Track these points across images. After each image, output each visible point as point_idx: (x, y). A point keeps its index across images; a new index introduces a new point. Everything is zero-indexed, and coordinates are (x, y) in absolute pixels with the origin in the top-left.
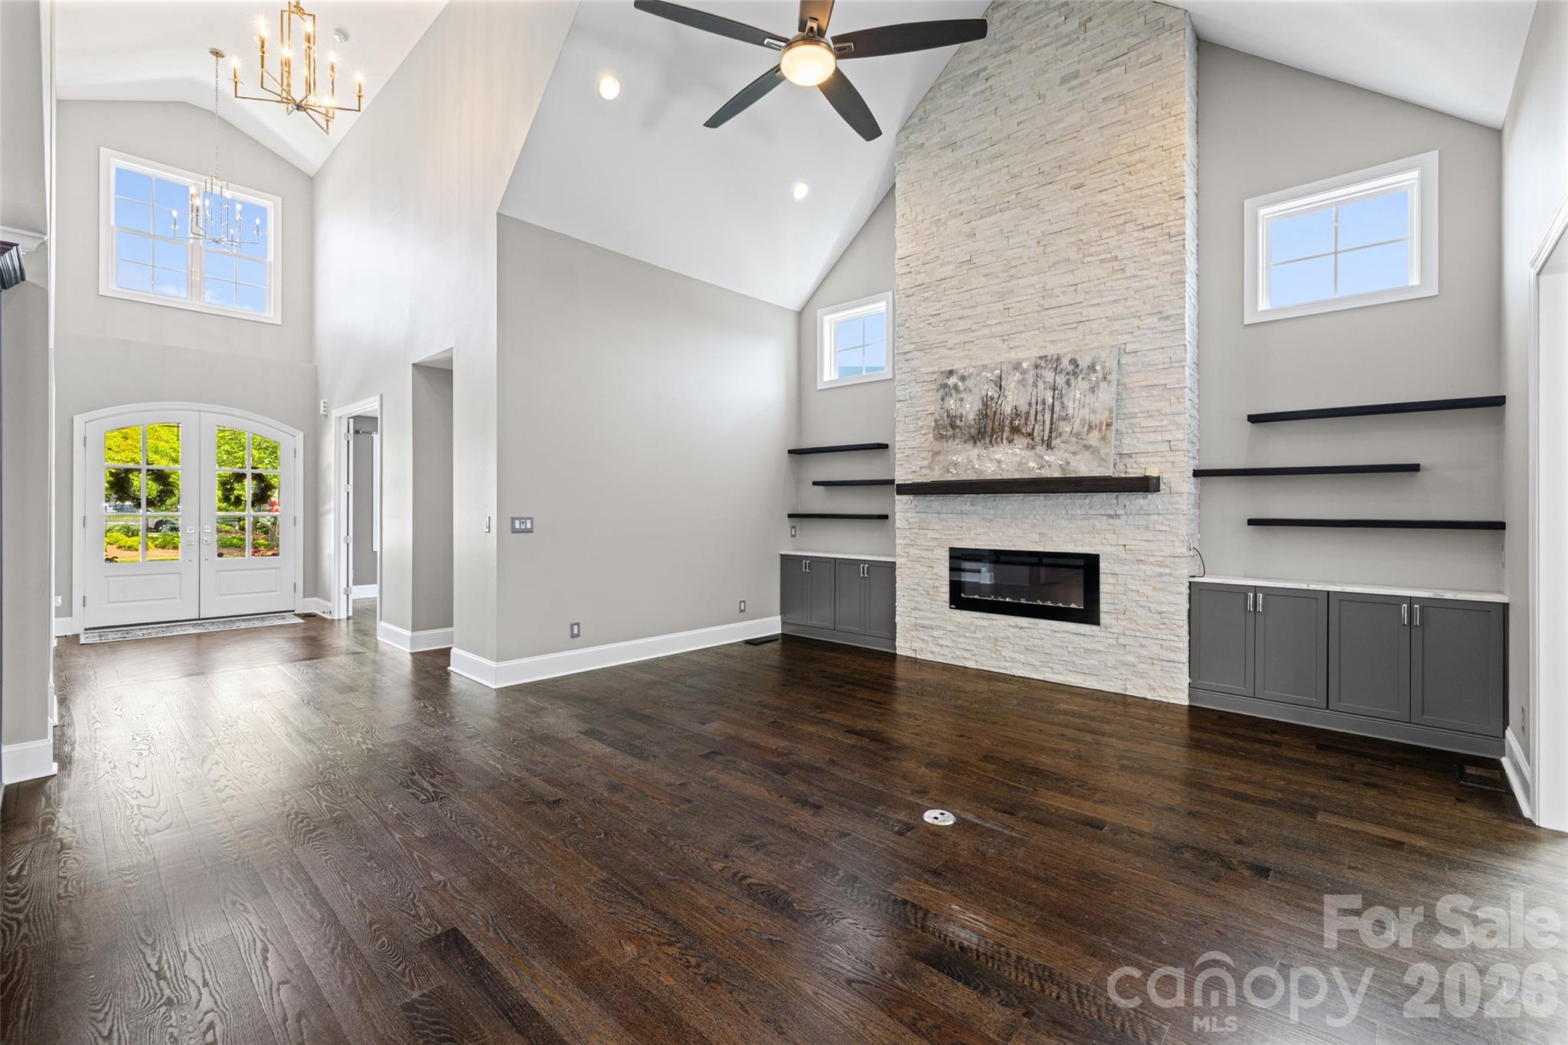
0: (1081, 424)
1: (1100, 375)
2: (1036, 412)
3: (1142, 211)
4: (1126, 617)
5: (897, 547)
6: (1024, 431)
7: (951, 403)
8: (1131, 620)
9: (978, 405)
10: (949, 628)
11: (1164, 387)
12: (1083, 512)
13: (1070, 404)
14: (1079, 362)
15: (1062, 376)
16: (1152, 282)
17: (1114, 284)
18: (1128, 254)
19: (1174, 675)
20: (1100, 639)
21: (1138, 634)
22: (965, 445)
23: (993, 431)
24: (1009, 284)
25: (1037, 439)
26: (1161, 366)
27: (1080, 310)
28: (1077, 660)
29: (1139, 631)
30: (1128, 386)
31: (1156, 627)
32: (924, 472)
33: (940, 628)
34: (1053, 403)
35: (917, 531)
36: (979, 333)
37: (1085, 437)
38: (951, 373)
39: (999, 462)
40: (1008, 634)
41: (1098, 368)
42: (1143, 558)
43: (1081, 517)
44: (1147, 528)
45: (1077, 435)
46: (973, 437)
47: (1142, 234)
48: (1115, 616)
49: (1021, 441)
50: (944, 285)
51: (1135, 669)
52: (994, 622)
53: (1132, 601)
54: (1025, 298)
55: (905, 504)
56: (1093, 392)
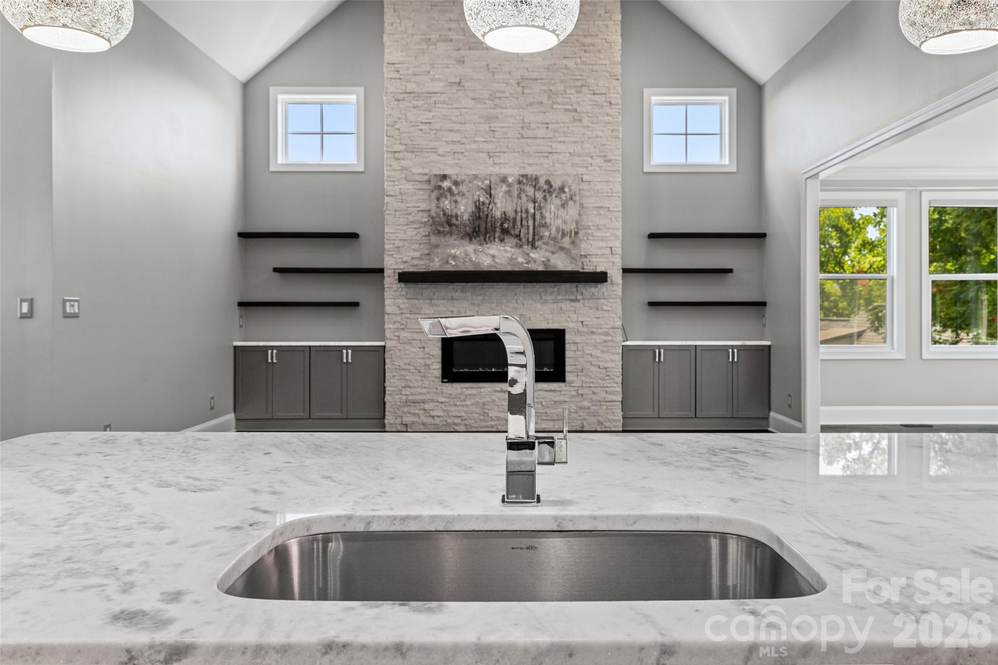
0: (556, 231)
1: (568, 196)
2: (522, 218)
3: (593, 81)
4: (584, 373)
5: (386, 332)
6: (512, 232)
7: (446, 204)
8: (586, 375)
9: (471, 208)
10: (441, 399)
11: (607, 209)
12: (553, 298)
13: (547, 215)
14: (553, 183)
15: (540, 192)
16: (600, 134)
17: (574, 129)
18: (584, 110)
19: (614, 411)
20: (566, 392)
21: (592, 385)
22: (462, 241)
23: (486, 232)
24: (494, 111)
25: (524, 240)
26: (605, 194)
27: (550, 144)
28: (549, 411)
29: (592, 383)
30: (584, 205)
31: (603, 379)
32: (415, 262)
33: (432, 401)
34: (535, 213)
35: (408, 316)
36: (468, 147)
37: (560, 241)
38: (444, 177)
39: (493, 257)
40: (494, 398)
41: (566, 190)
42: (594, 330)
43: (552, 301)
44: (597, 308)
45: (554, 239)
46: (468, 235)
47: (593, 97)
48: (576, 374)
49: (510, 241)
50: (435, 99)
51: (589, 411)
52: (482, 390)
53: (587, 362)
54: (508, 125)
55: (395, 291)
56: (564, 208)
